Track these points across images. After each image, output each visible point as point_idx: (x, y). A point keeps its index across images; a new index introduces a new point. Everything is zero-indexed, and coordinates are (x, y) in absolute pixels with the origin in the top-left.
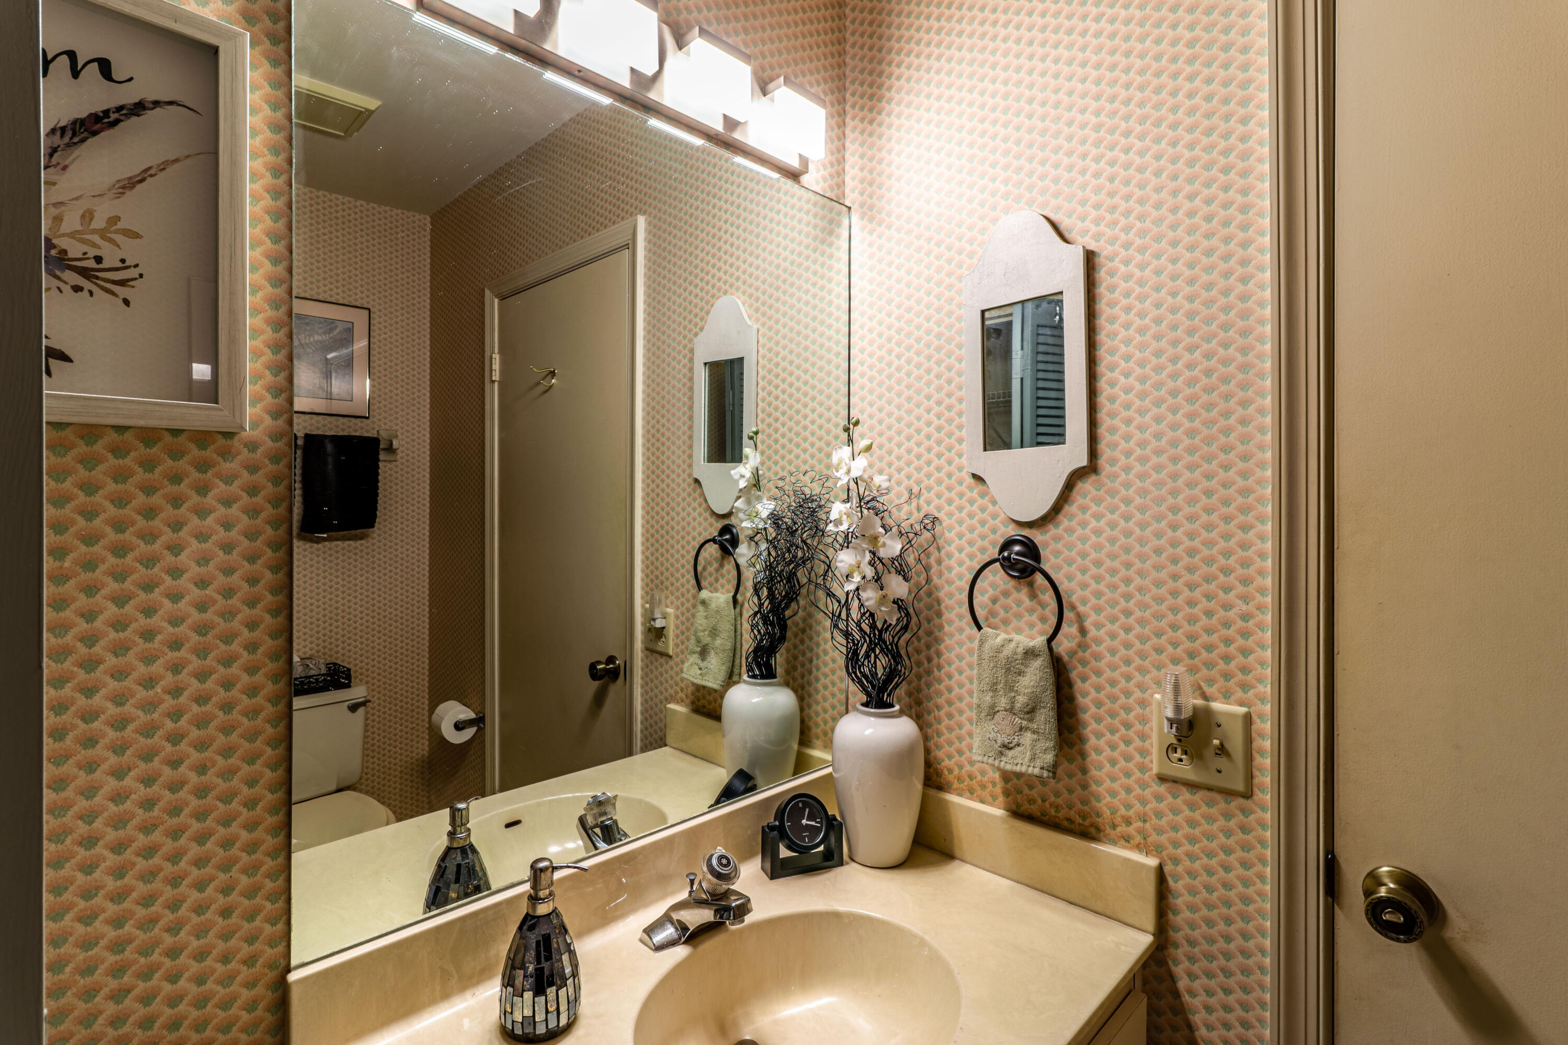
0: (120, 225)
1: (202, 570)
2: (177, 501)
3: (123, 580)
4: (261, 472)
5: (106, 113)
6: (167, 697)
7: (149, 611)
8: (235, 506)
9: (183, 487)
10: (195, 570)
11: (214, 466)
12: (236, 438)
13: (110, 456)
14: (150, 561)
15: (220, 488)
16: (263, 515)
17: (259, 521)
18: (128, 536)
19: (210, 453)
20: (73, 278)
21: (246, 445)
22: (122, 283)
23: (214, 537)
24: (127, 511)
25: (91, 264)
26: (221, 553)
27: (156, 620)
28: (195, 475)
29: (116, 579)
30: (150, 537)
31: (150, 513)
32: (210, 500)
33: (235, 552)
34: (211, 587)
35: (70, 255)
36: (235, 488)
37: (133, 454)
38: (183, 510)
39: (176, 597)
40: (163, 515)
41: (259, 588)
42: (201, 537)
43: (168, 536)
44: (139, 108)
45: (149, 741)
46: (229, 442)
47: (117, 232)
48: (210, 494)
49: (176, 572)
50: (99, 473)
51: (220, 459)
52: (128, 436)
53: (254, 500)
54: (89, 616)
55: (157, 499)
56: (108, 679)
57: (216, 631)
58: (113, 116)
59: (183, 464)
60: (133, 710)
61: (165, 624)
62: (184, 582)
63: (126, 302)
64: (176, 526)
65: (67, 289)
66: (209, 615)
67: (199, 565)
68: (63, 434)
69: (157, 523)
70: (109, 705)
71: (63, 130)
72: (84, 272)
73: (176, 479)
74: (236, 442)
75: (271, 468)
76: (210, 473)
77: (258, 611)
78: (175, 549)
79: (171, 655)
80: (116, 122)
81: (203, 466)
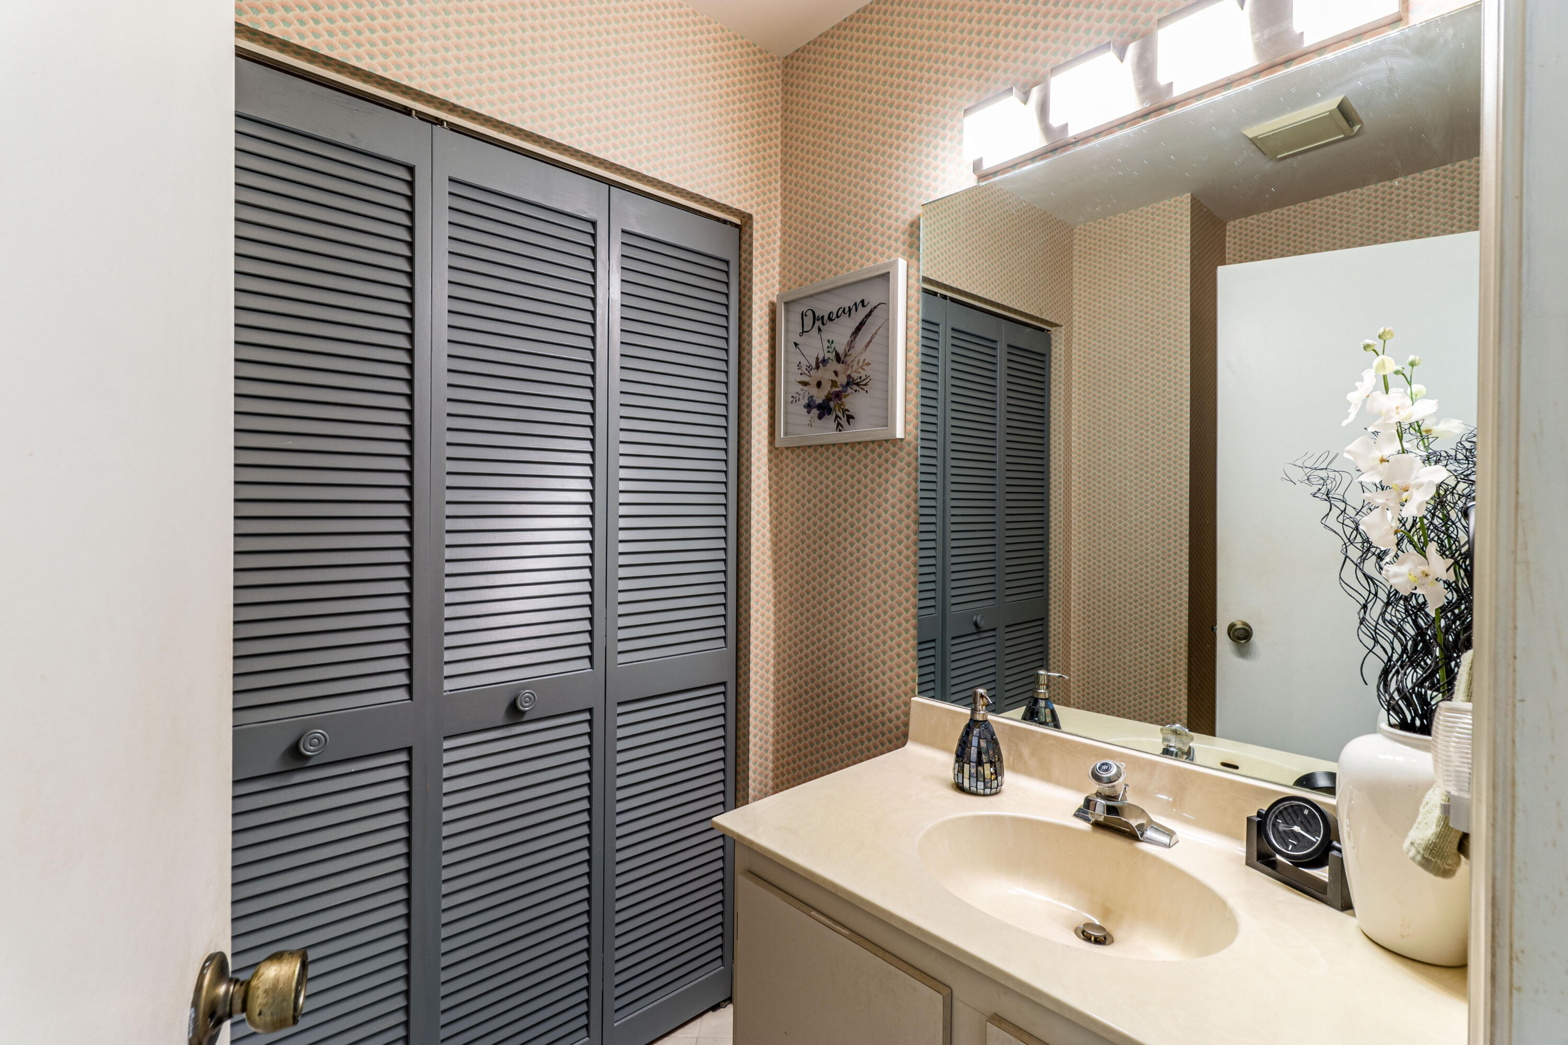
0: (865, 362)
1: (893, 500)
2: (887, 470)
4: (912, 456)
5: (862, 321)
8: (903, 472)
9: (889, 465)
10: (891, 500)
11: (896, 454)
12: (902, 441)
13: (870, 453)
15: (899, 464)
17: (910, 479)
19: (895, 449)
20: (855, 387)
21: (905, 444)
22: (865, 385)
23: (897, 486)
25: (859, 380)
26: (899, 493)
28: (892, 459)
32: (896, 470)
33: (903, 493)
35: (855, 379)
36: (903, 464)
37: (875, 452)
44: (871, 312)
46: (900, 443)
47: (865, 365)
48: (896, 467)
50: (868, 460)
51: (898, 451)
52: (874, 445)
53: (909, 469)
58: (864, 320)
59: (888, 454)
60: (874, 556)
63: (867, 392)
65: (854, 392)
67: (892, 498)
68: (859, 446)
71: (853, 333)
72: (858, 384)
73: (887, 461)
74: (902, 443)
75: (915, 453)
76: (896, 458)
80: (865, 322)
81: (893, 455)
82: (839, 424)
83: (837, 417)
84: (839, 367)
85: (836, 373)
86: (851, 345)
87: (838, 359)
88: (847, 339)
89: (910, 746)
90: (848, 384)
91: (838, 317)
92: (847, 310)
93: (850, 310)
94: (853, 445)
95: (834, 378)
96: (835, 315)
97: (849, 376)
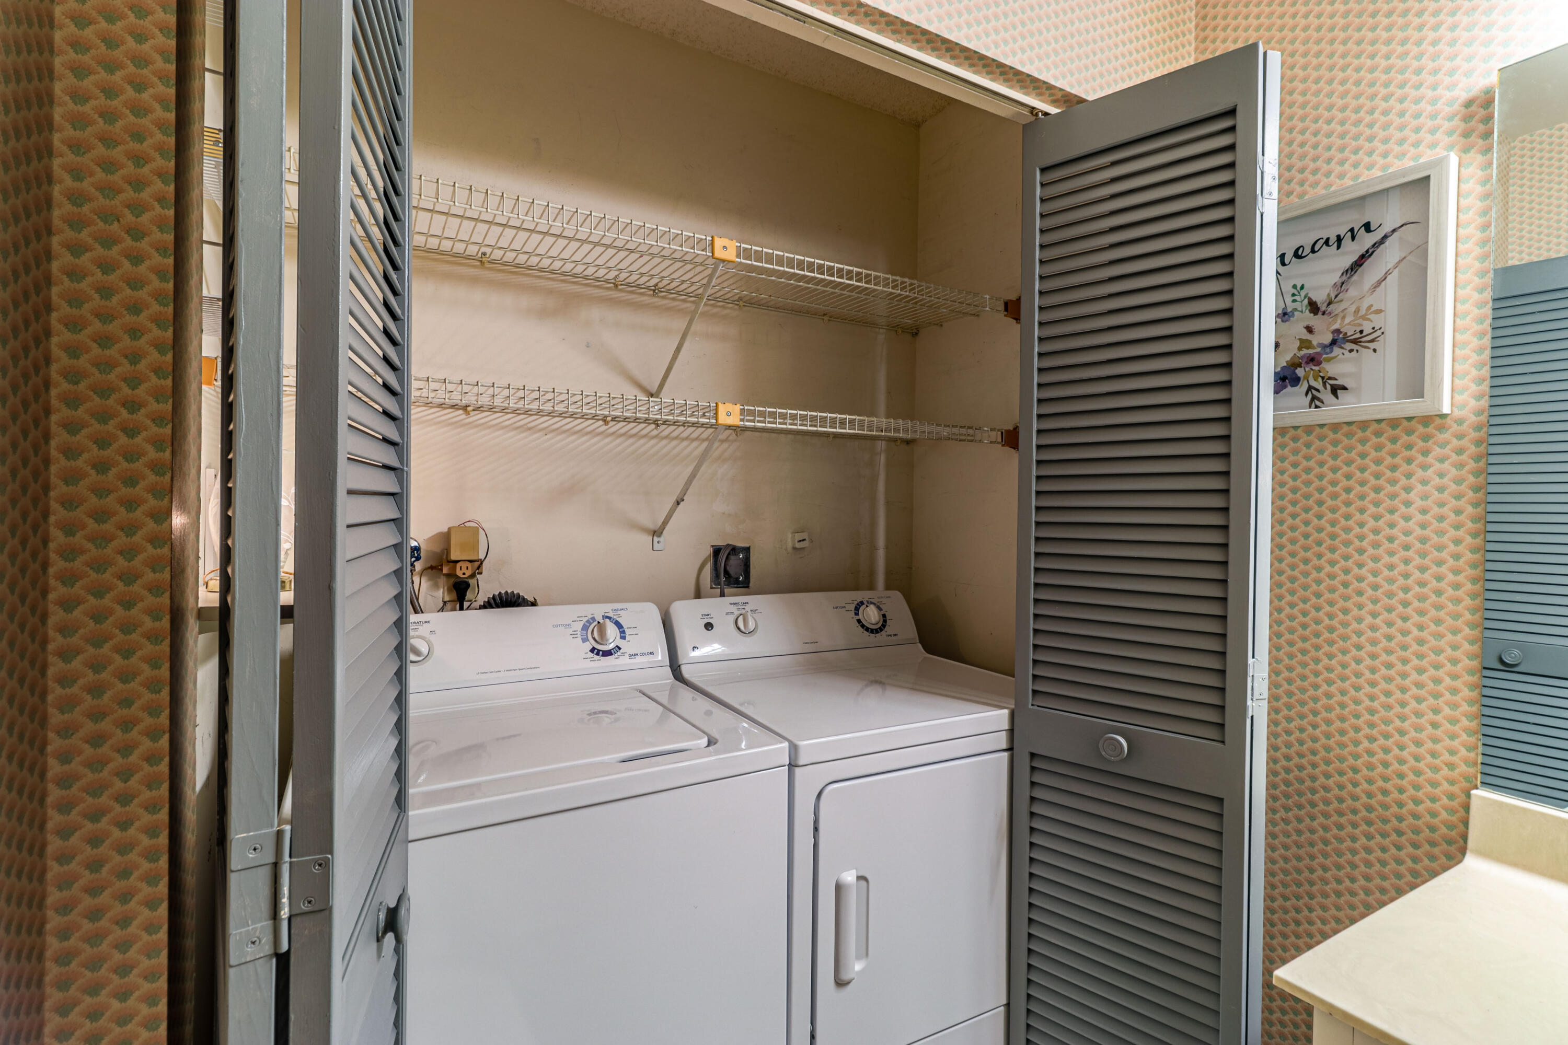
0: (1373, 309)
1: (1424, 503)
2: (1409, 461)
3: (1378, 507)
4: (1467, 438)
5: (1367, 251)
6: (1400, 578)
7: (1392, 525)
8: (1447, 462)
9: (1413, 452)
10: (1419, 503)
11: (1433, 437)
12: (1449, 418)
13: (1373, 437)
14: (1393, 496)
15: (1437, 451)
16: (1467, 467)
17: (1464, 472)
18: (1382, 482)
19: (1430, 429)
20: (1349, 346)
21: (1455, 421)
22: (1372, 341)
23: (1432, 483)
24: (1382, 468)
25: (1358, 335)
26: (1436, 493)
27: (1395, 531)
28: (1421, 444)
29: (1374, 506)
30: (1393, 482)
31: (1394, 468)
32: (1430, 459)
33: (1446, 493)
34: (1429, 514)
35: (1349, 334)
36: (1447, 451)
37: (1385, 435)
38: (1413, 466)
39: (1407, 518)
40: (1401, 469)
41: (1462, 517)
42: (1424, 482)
43: (1403, 481)
44: (1385, 237)
45: (1390, 601)
46: (1444, 421)
47: (1371, 313)
48: (1430, 455)
49: (1408, 504)
50: (1368, 447)
51: (1437, 432)
52: (1383, 425)
53: (1461, 457)
54: (1361, 525)
55: (1398, 460)
56: (1369, 561)
57: (1432, 542)
58: (1370, 251)
59: (1413, 438)
60: (1382, 581)
61: (1400, 534)
62: (1412, 510)
63: (1375, 351)
64: (1409, 476)
65: (1346, 352)
66: (1427, 532)
67: (1422, 500)
68: (1351, 428)
69: (1397, 474)
70: (1369, 575)
71: (1347, 271)
72: (1355, 342)
73: (1409, 447)
74: (1448, 420)
75: (1474, 434)
76: (1430, 443)
77: (1461, 533)
78: (1408, 489)
79: (1403, 553)
80: (1373, 252)
81: (1426, 438)
82: (1314, 398)
83: (1310, 388)
84: (1315, 321)
85: (1309, 330)
86: (1341, 286)
87: (1314, 307)
88: (1336, 278)
89: (1470, 862)
90: (1334, 342)
91: (1313, 251)
92: (1333, 239)
93: (1339, 239)
94: (1335, 427)
95: (1305, 335)
96: (1308, 250)
97: (1338, 331)
